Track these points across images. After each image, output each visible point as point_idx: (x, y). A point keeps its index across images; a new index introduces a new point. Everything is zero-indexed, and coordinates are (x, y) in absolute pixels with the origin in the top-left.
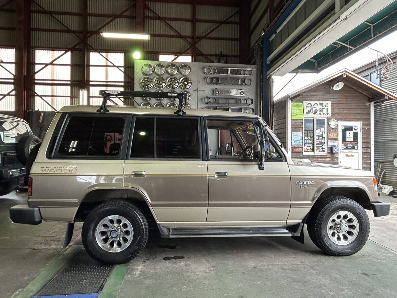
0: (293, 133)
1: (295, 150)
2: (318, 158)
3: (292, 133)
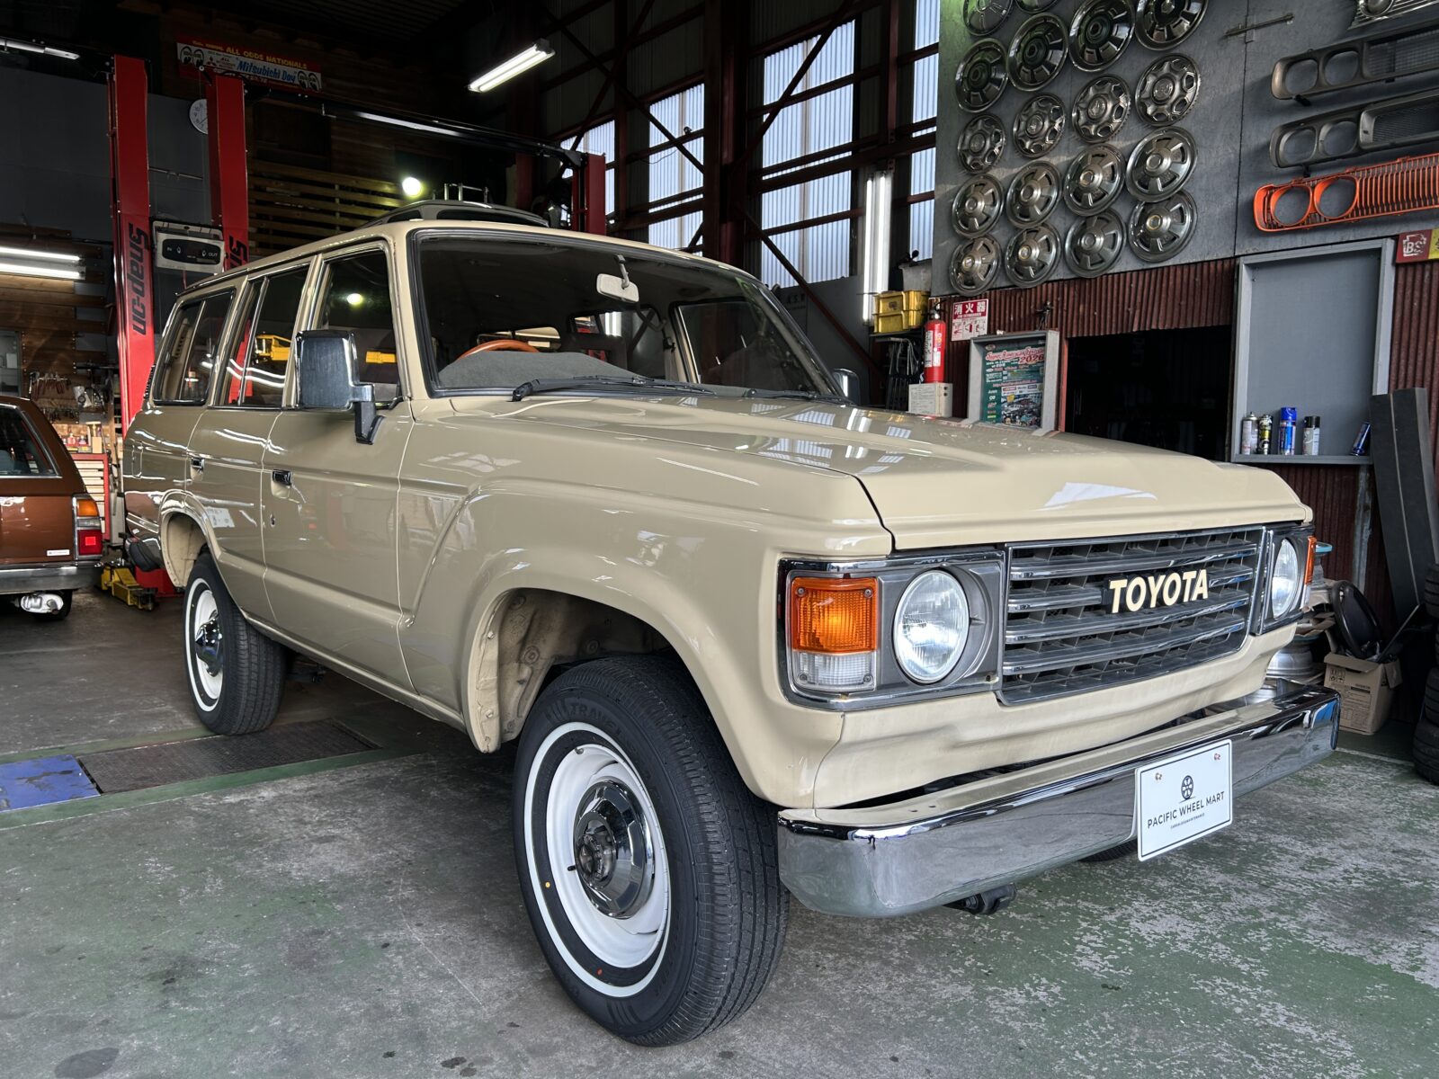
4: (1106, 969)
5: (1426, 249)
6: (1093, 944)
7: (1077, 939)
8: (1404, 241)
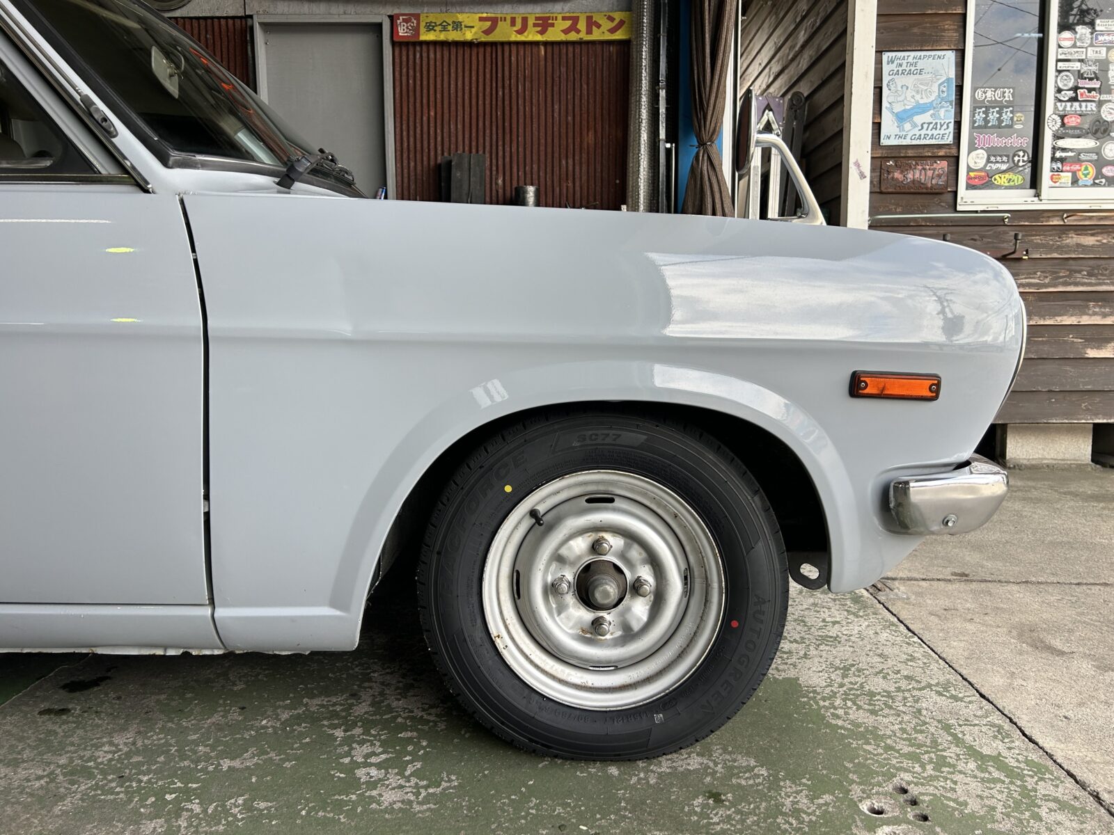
0: (891, 61)
1: (897, 175)
2: (1065, 229)
3: (886, 56)
4: (424, 793)
5: (417, 30)
6: (373, 760)
7: (347, 760)
8: (399, 21)
